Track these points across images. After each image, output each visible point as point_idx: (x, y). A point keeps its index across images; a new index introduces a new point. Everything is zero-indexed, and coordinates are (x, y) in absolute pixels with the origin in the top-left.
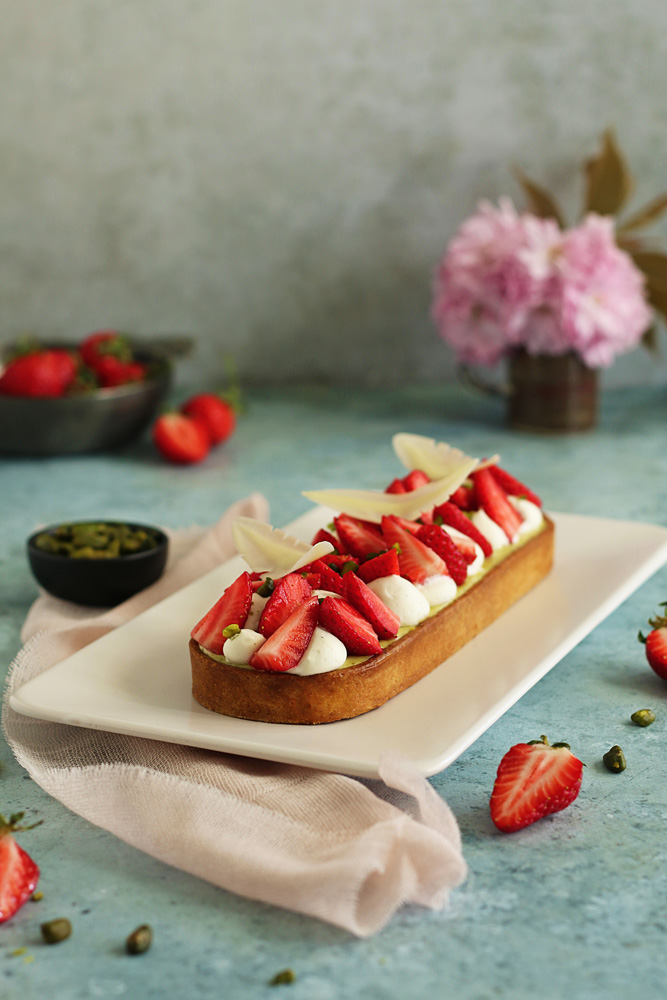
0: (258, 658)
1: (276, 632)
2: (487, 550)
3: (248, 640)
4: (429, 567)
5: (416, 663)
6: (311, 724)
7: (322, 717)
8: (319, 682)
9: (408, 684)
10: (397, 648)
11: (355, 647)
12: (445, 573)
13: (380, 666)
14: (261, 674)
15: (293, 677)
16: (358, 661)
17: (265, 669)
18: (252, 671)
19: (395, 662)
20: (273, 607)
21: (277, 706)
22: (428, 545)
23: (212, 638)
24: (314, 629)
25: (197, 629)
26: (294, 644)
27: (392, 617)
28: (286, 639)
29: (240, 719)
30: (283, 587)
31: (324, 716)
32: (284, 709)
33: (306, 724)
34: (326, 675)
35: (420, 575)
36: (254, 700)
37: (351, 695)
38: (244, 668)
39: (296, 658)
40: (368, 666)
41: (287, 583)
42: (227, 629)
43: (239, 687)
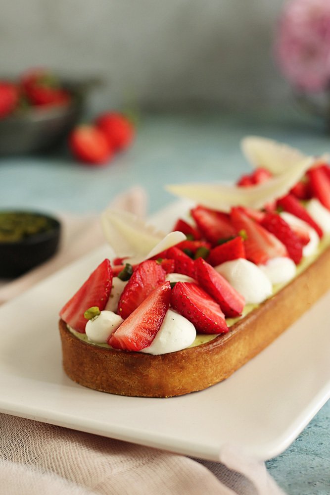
0: (115, 339)
1: (131, 314)
2: (320, 233)
3: (107, 321)
4: (270, 251)
5: (259, 336)
6: (163, 397)
7: (173, 391)
8: (170, 361)
10: (242, 326)
11: (203, 327)
13: (226, 344)
14: (118, 352)
15: (146, 356)
16: (207, 340)
17: (121, 348)
18: (110, 350)
19: (240, 338)
20: (130, 291)
21: (133, 382)
22: (271, 231)
23: (76, 319)
24: (166, 311)
25: (64, 310)
26: (148, 326)
27: (237, 297)
28: (140, 322)
29: (100, 391)
30: (140, 272)
31: (175, 390)
32: (139, 384)
33: (159, 397)
34: (176, 353)
35: (263, 258)
36: (112, 376)
37: (199, 371)
38: (103, 348)
39: (149, 338)
40: (215, 344)
41: (143, 269)
42: (88, 312)
43: (99, 364)
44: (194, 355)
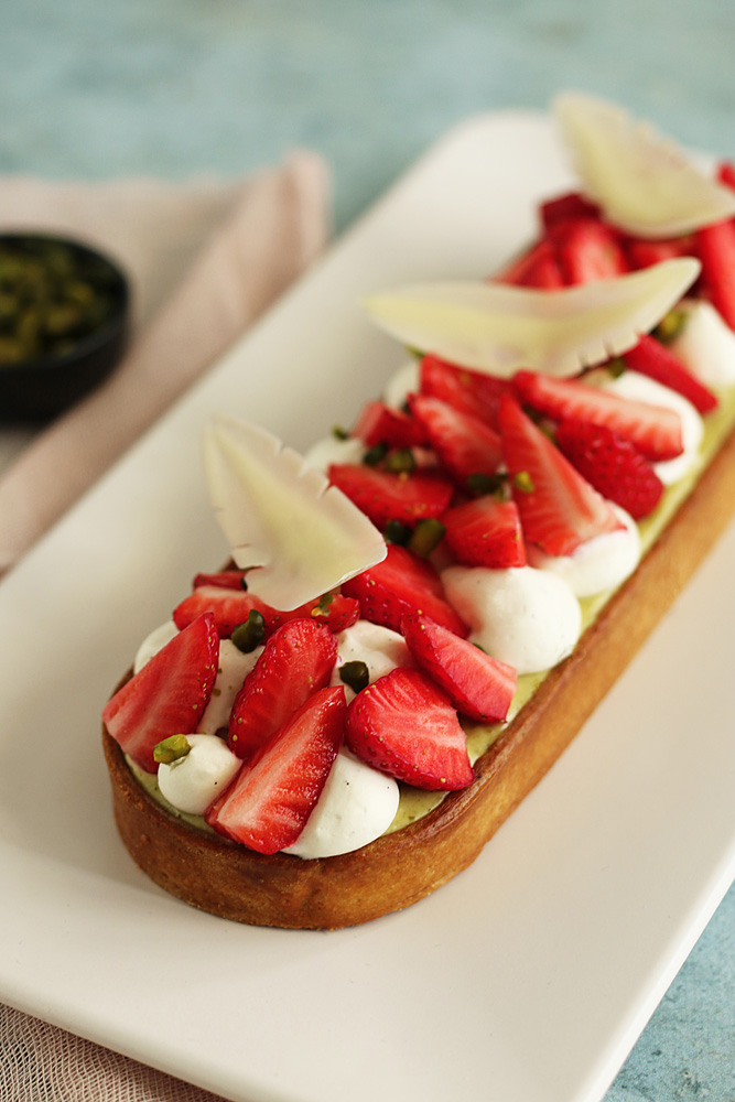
2: (703, 400)
3: (204, 770)
5: (546, 745)
13: (466, 814)
14: (226, 847)
15: (287, 862)
16: (421, 809)
17: (233, 840)
18: (209, 839)
21: (261, 902)
24: (333, 756)
25: (114, 711)
26: (290, 797)
28: (274, 792)
32: (272, 908)
38: (194, 828)
39: (294, 824)
40: (439, 823)
41: (286, 643)
42: (163, 749)
43: (186, 859)
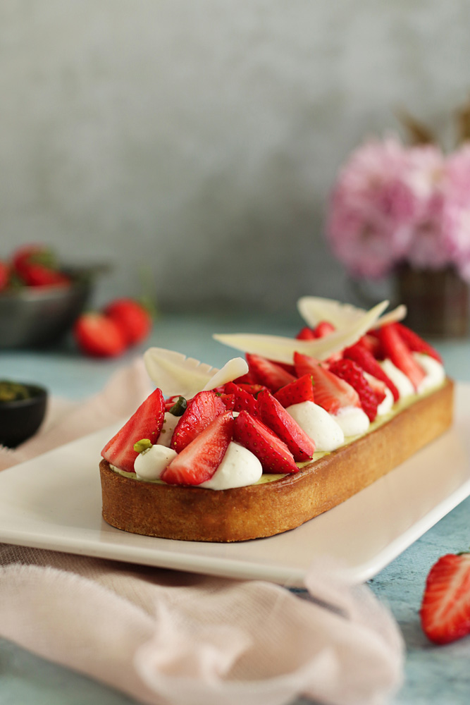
0: (171, 471)
1: (190, 445)
2: (396, 396)
3: (160, 454)
4: (341, 398)
5: (331, 488)
6: (225, 542)
7: (236, 534)
8: (234, 497)
9: (324, 508)
10: (313, 469)
11: (271, 465)
12: (357, 406)
13: (297, 485)
14: (173, 488)
15: (206, 492)
16: (274, 478)
17: (177, 483)
18: (164, 486)
19: (310, 483)
20: (187, 423)
21: (189, 523)
22: (341, 378)
23: (123, 456)
24: (228, 443)
25: (107, 448)
26: (208, 457)
27: (307, 439)
28: (200, 452)
29: (151, 536)
30: (196, 403)
31: (239, 533)
32: (197, 526)
33: (220, 542)
34: (241, 489)
35: (333, 405)
36: (166, 516)
37: (267, 512)
38: (155, 484)
39: (210, 471)
40: (284, 482)
41: (201, 400)
42: (139, 444)
43: (150, 503)
44: (261, 492)
